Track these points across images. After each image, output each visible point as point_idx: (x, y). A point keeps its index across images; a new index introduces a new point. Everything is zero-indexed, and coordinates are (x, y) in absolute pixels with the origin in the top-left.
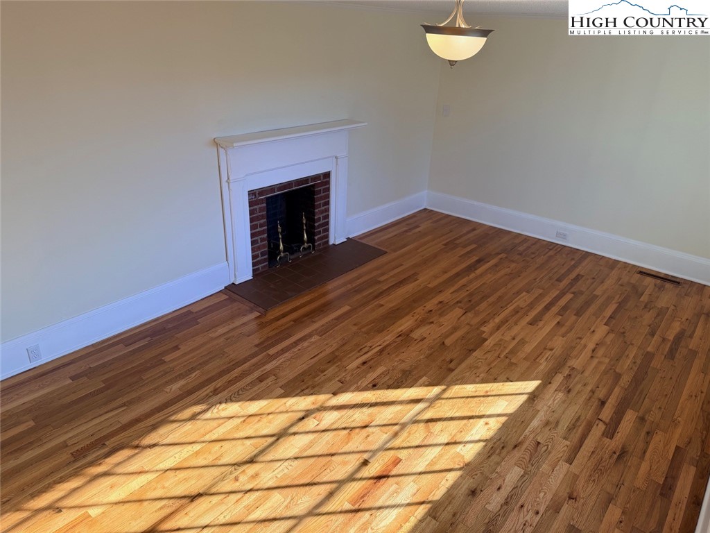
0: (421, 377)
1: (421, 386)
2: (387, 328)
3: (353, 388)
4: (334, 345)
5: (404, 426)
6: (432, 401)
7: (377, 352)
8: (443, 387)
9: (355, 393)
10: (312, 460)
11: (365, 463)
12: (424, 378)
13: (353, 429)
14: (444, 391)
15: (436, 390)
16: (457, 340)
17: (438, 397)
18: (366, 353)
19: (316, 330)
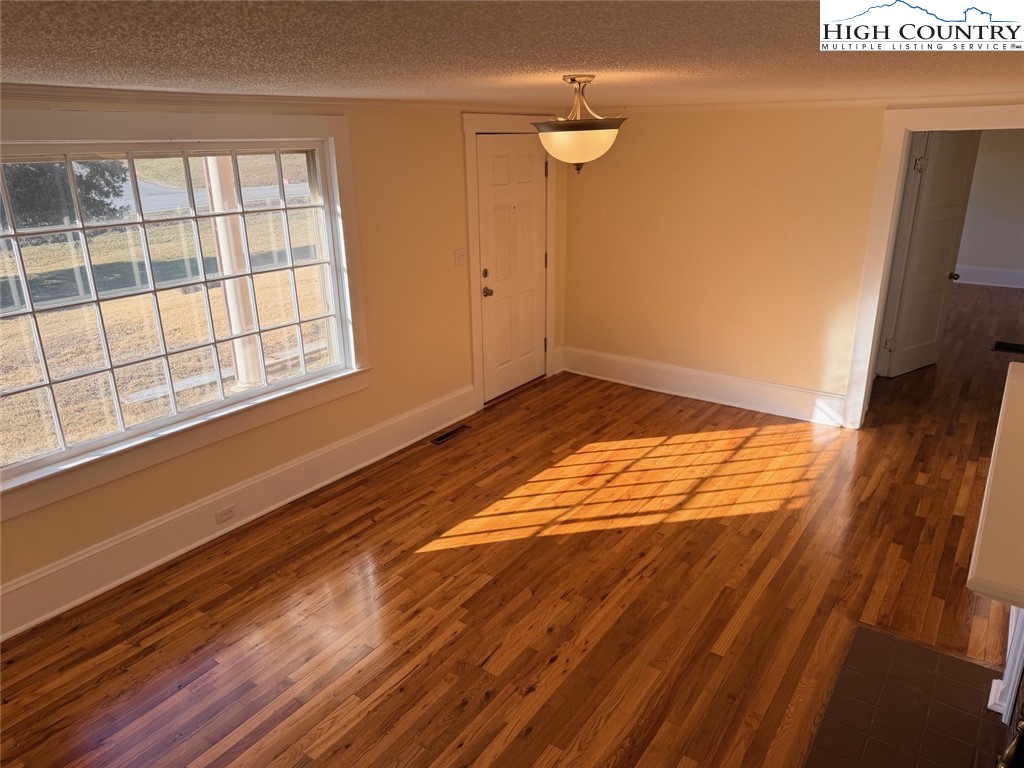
0: (564, 544)
1: (565, 535)
2: (628, 610)
3: (643, 529)
4: (696, 576)
5: (580, 504)
6: (553, 522)
7: (631, 570)
8: (539, 535)
9: (639, 525)
10: (654, 481)
11: (608, 481)
12: (561, 543)
13: (629, 500)
14: (538, 532)
15: (546, 533)
16: (513, 597)
17: (545, 526)
18: (645, 568)
19: (743, 597)
